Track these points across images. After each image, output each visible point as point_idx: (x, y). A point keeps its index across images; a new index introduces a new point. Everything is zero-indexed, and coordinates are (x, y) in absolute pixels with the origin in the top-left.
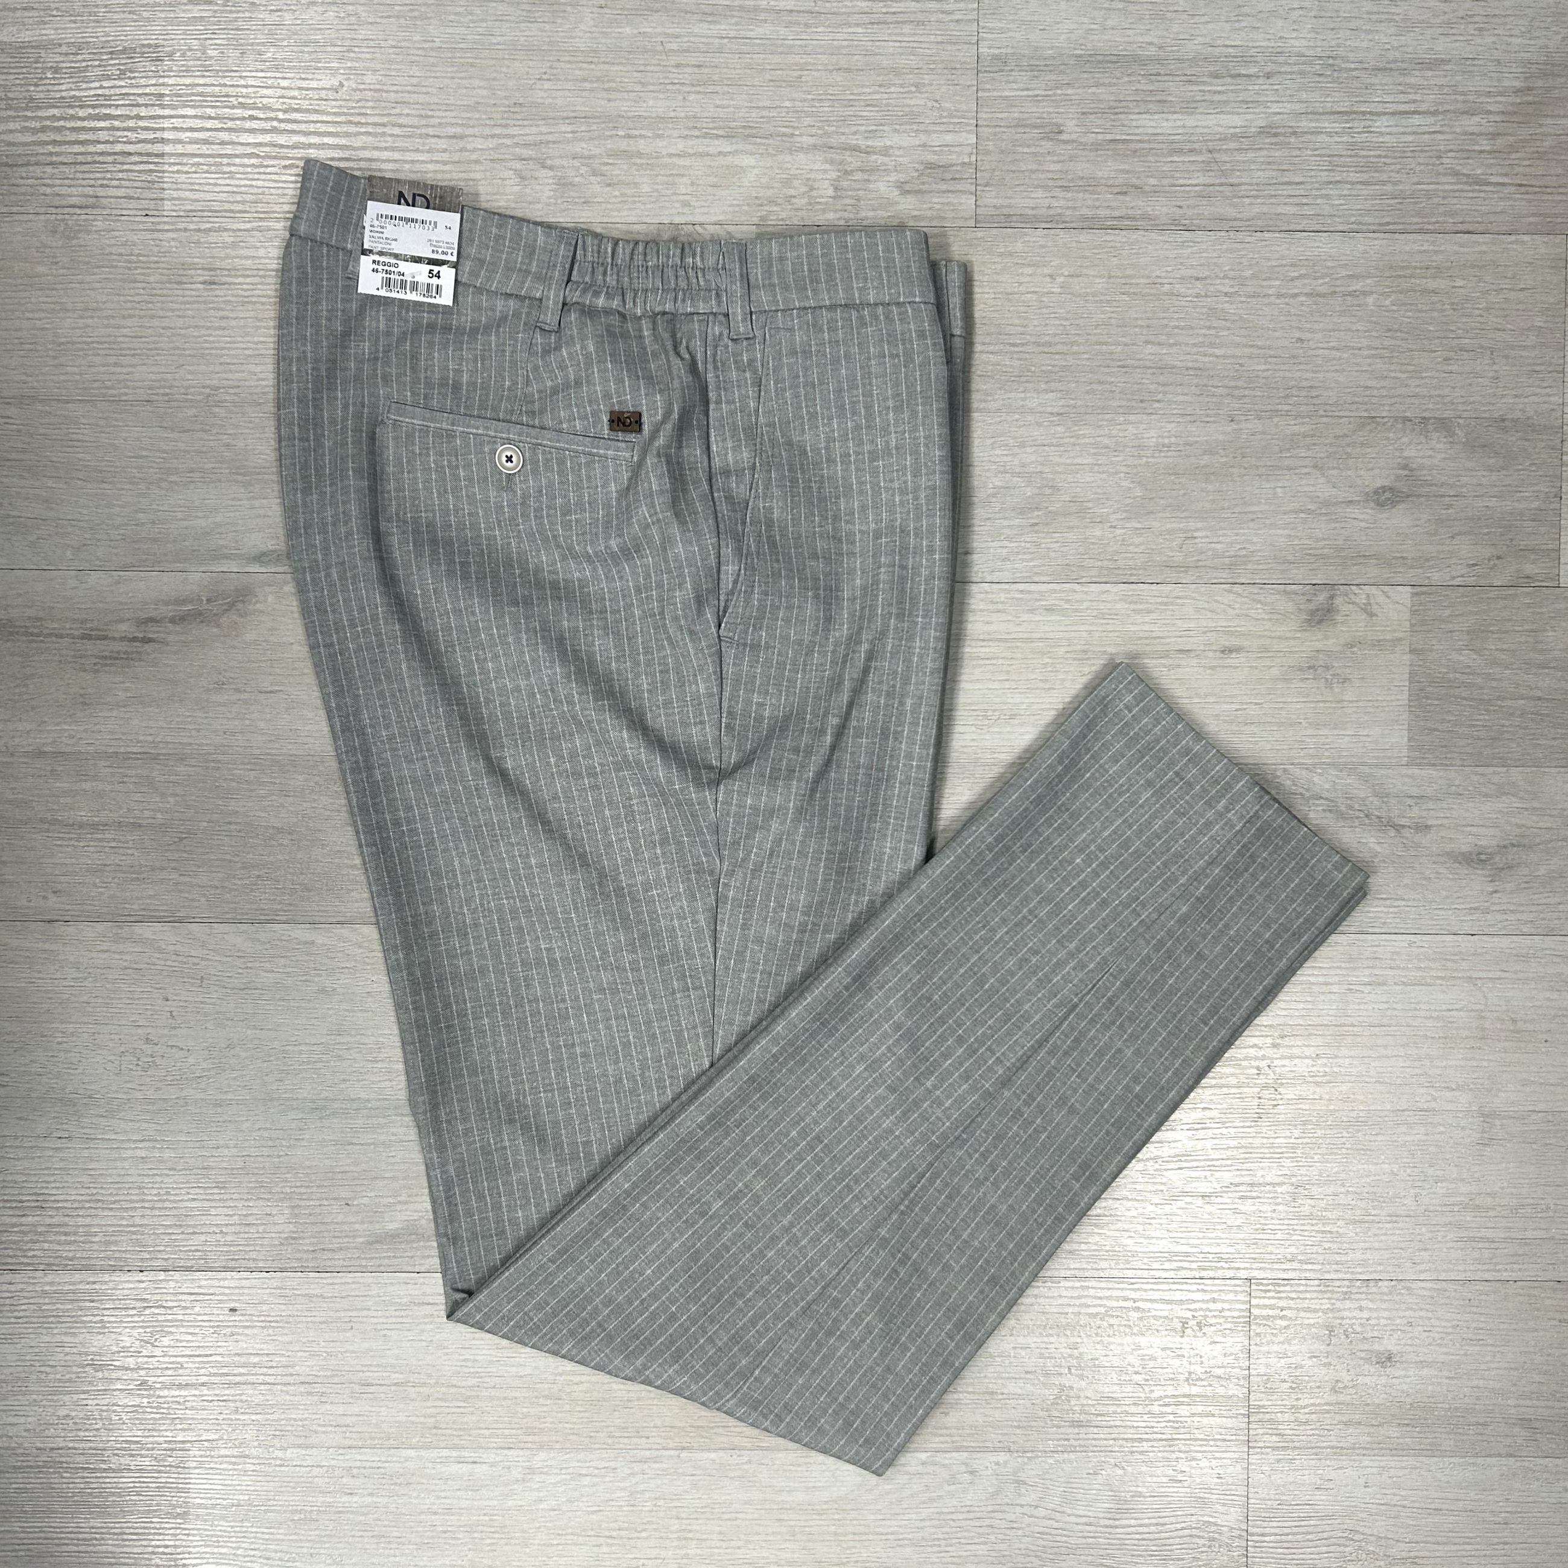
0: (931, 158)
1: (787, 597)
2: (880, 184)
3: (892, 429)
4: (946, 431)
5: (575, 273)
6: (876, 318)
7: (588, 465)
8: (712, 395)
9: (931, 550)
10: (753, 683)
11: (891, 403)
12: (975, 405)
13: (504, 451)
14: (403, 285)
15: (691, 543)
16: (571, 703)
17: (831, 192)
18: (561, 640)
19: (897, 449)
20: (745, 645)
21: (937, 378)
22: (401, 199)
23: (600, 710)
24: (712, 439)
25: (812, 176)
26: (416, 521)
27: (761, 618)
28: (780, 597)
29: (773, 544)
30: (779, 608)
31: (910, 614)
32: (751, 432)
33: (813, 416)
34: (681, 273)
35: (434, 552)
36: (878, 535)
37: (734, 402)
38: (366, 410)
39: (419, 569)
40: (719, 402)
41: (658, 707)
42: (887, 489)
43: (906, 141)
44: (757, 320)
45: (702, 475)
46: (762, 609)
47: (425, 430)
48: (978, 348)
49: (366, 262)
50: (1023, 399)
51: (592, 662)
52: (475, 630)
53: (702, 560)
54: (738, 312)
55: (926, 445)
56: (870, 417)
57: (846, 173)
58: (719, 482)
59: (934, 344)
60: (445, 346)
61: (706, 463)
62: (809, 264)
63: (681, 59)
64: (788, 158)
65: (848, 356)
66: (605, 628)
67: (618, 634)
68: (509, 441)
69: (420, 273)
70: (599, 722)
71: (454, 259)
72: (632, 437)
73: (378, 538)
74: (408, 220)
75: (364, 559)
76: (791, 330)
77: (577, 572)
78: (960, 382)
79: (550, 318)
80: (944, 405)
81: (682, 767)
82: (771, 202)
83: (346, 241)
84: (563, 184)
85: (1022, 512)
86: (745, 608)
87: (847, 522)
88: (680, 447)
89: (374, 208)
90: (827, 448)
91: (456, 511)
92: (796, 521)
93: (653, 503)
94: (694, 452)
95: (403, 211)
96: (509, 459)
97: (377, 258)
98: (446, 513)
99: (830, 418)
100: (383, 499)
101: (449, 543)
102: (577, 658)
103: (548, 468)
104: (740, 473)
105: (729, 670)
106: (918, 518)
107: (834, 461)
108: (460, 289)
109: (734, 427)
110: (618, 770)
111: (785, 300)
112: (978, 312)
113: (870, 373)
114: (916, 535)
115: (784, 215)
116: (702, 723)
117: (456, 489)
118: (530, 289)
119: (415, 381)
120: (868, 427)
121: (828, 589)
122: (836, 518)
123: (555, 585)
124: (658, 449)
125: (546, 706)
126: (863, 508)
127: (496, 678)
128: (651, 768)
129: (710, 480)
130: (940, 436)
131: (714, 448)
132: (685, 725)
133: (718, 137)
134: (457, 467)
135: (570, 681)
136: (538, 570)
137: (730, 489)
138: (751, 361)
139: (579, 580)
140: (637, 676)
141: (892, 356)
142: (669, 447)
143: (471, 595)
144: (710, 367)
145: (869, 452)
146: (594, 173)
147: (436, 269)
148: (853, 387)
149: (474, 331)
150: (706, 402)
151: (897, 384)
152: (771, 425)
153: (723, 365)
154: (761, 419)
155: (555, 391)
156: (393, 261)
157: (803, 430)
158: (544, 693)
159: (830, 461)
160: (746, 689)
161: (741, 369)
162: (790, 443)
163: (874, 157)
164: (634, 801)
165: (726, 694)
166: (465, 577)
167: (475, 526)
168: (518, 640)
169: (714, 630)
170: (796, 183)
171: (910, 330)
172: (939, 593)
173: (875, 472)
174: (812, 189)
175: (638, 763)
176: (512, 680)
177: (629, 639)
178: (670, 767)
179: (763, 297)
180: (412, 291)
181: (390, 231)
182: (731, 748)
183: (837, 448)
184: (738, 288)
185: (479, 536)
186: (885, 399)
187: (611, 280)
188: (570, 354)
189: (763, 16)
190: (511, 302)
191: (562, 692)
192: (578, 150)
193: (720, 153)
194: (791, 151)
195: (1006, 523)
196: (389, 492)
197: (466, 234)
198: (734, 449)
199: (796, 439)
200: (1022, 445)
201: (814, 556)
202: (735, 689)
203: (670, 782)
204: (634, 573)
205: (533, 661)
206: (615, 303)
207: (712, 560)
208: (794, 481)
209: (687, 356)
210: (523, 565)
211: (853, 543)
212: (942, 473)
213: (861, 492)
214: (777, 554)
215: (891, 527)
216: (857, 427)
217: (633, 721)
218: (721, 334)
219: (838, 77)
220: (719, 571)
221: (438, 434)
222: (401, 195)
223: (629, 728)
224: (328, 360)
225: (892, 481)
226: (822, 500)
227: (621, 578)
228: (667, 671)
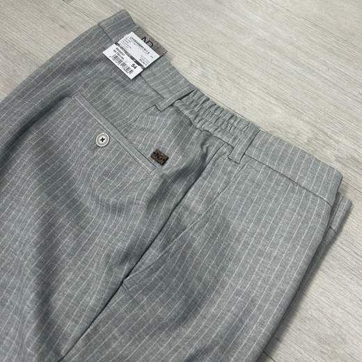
0: (356, 156)
1: (171, 289)
2: (328, 152)
3: (278, 247)
4: (305, 267)
5: (184, 99)
6: (301, 193)
7: (131, 163)
8: (204, 174)
9: (262, 324)
10: (120, 322)
11: (285, 234)
12: (322, 267)
13: (104, 135)
14: (120, 61)
15: (144, 224)
16: (26, 258)
17: (306, 141)
18: (52, 225)
19: (275, 258)
20: (132, 297)
21: (314, 240)
22: (144, 39)
23: (34, 272)
24: (191, 190)
25: (302, 131)
26: (47, 137)
27: (150, 289)
28: (167, 287)
29: (183, 257)
30: (162, 291)
31: (229, 352)
32: (210, 201)
33: (243, 214)
34: (226, 123)
35: (40, 152)
36: (238, 293)
37: (211, 184)
38: (68, 88)
39: (28, 153)
40: (205, 179)
41: (64, 294)
42: (257, 274)
43: (349, 144)
44: (245, 158)
45: (175, 201)
46: (154, 284)
47: (82, 109)
48: (338, 242)
49: (114, 46)
50: (348, 282)
51: (55, 246)
52: (22, 193)
53: (143, 237)
54: (239, 149)
55: (291, 267)
56: (270, 233)
57: (316, 139)
58: (180, 209)
59: (322, 224)
60: (117, 89)
61: (180, 198)
62: (283, 153)
63: (276, 68)
64: (296, 119)
65: (277, 199)
66: (77, 236)
67: (79, 243)
68: (109, 133)
69: (130, 63)
70: (28, 279)
71: (145, 67)
72: (157, 165)
73: (24, 130)
74: (140, 45)
75: (9, 132)
76: (258, 172)
77: (89, 203)
78: (323, 250)
79: (162, 105)
80: (311, 254)
81: (42, 341)
82: (279, 129)
83: (114, 37)
84: (204, 75)
85: (320, 340)
86: (145, 278)
87: (227, 275)
88: (174, 182)
89: (132, 34)
90: (240, 234)
91: (66, 145)
92: (202, 255)
93: (142, 194)
94: (179, 188)
95: (142, 42)
96: (103, 140)
97: (119, 48)
98: (61, 143)
99: (250, 221)
100: (43, 120)
101: (51, 153)
102: (50, 239)
103: (114, 153)
104: (192, 213)
105: (113, 304)
106: (265, 301)
107: (240, 242)
108: (139, 77)
109: (204, 193)
110: (15, 313)
111: (263, 159)
112: (346, 228)
113: (283, 214)
114: (259, 309)
115: (281, 136)
116: (77, 322)
117: (73, 137)
118: (164, 93)
119: (96, 93)
120: (267, 238)
121: (195, 301)
122: (223, 269)
123: (75, 201)
124: (164, 174)
125: (16, 250)
126: (240, 275)
127: (10, 220)
128: (27, 326)
129: (176, 205)
130: (301, 267)
131: (189, 194)
132: (68, 316)
133: (272, 96)
134: (81, 129)
135: (35, 247)
136: (74, 191)
137: (182, 216)
138: (231, 172)
139: (87, 207)
140: (69, 270)
141: (299, 214)
142: (169, 177)
143: (35, 177)
144: (212, 162)
145: (260, 250)
146: (218, 79)
147: (136, 65)
148: (271, 214)
149: (132, 93)
150: (199, 174)
151: (294, 227)
152: (221, 205)
153: (217, 166)
154: (218, 199)
155: (142, 129)
156: (124, 53)
157: (234, 217)
158: (21, 243)
159: (238, 240)
160: (113, 322)
161: (224, 172)
162: (224, 219)
163: (331, 141)
164: (8, 338)
165: (101, 316)
166: (42, 169)
167: (67, 155)
168: (34, 210)
169: (122, 276)
170: (293, 129)
171: (314, 209)
172: (252, 352)
173: (256, 262)
174: (298, 135)
175: (25, 317)
176: (15, 226)
177: (83, 250)
178: (35, 335)
179: (253, 152)
180: (122, 65)
181: (131, 44)
182: (78, 351)
183: (245, 237)
184: (245, 141)
185: (65, 161)
186: (283, 231)
187: (196, 109)
188: (159, 119)
189: (314, 74)
190: (153, 93)
191: (27, 249)
192: (218, 69)
193: (269, 102)
194: (298, 118)
195: (308, 339)
196: (48, 120)
197: (157, 63)
198: (197, 201)
199: (228, 218)
200: (338, 305)
201: (200, 279)
202: (108, 317)
203: (28, 344)
204: (111, 221)
205: (30, 224)
206: (191, 117)
207: (148, 241)
208: (214, 235)
209: (205, 151)
210: (71, 183)
211: (224, 288)
212: (292, 286)
213: (243, 266)
214: (182, 263)
215: (248, 294)
216: (261, 234)
217: (43, 292)
218: (225, 153)
219: (332, 108)
220: (147, 249)
221: (86, 113)
222: (145, 38)
223: (37, 294)
224: (72, 65)
225: (262, 271)
226: (222, 255)
227: (104, 219)
228: (84, 280)
